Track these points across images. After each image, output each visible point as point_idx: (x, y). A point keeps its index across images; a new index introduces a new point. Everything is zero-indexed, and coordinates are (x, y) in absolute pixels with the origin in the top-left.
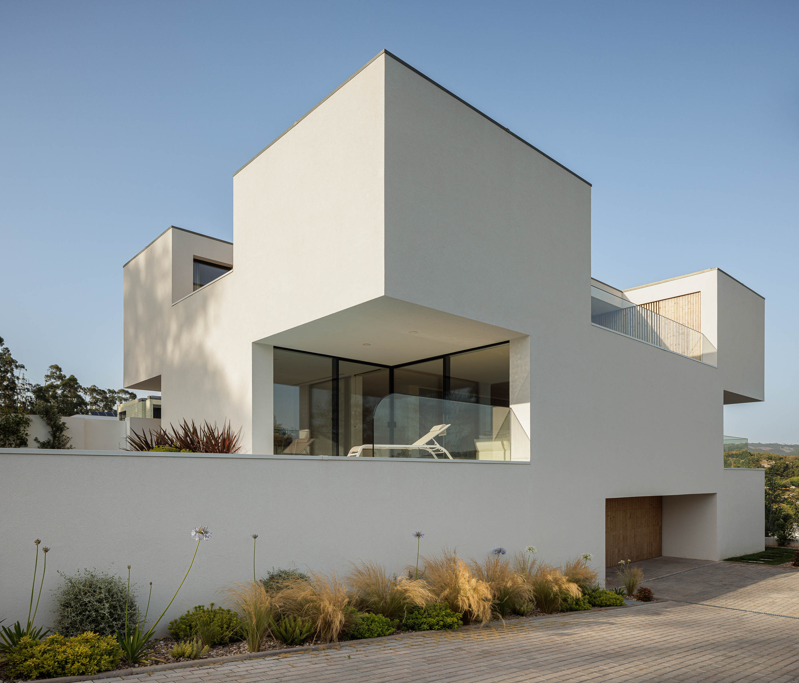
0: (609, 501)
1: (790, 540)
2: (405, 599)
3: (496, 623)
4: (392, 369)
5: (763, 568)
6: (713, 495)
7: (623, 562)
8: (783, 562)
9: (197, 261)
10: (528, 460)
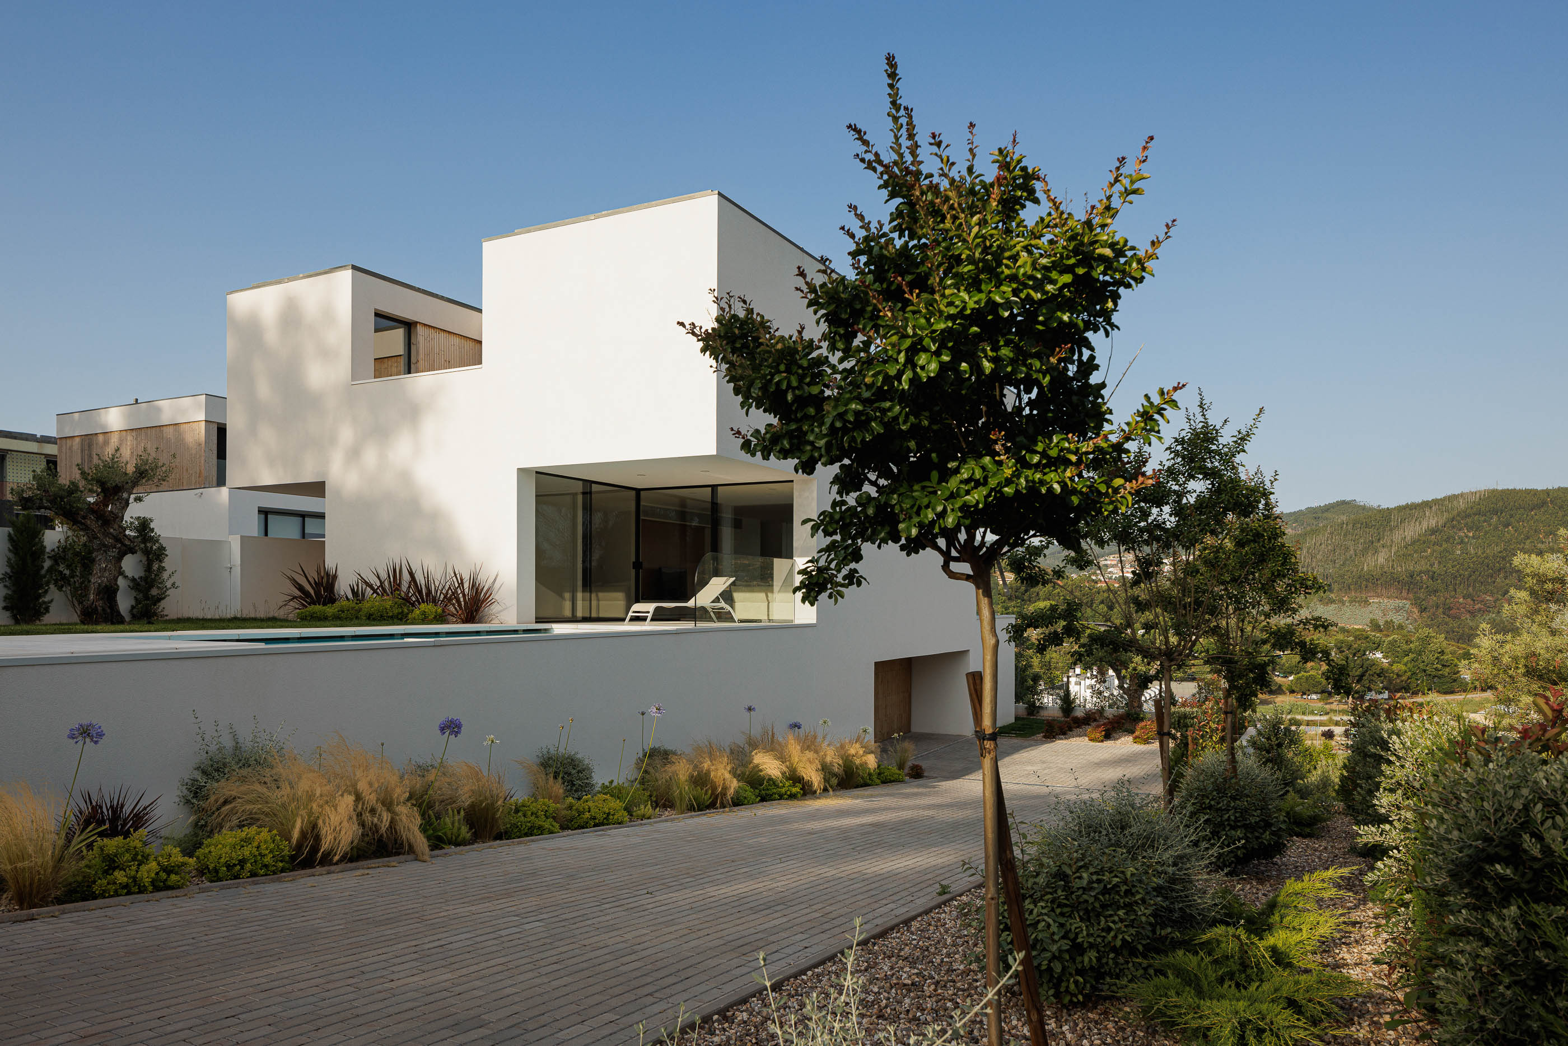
0: (878, 665)
1: (1039, 707)
2: (761, 771)
3: (826, 794)
4: (638, 491)
5: (1016, 741)
6: (965, 652)
7: (896, 735)
8: (1033, 734)
9: (378, 315)
10: (815, 622)
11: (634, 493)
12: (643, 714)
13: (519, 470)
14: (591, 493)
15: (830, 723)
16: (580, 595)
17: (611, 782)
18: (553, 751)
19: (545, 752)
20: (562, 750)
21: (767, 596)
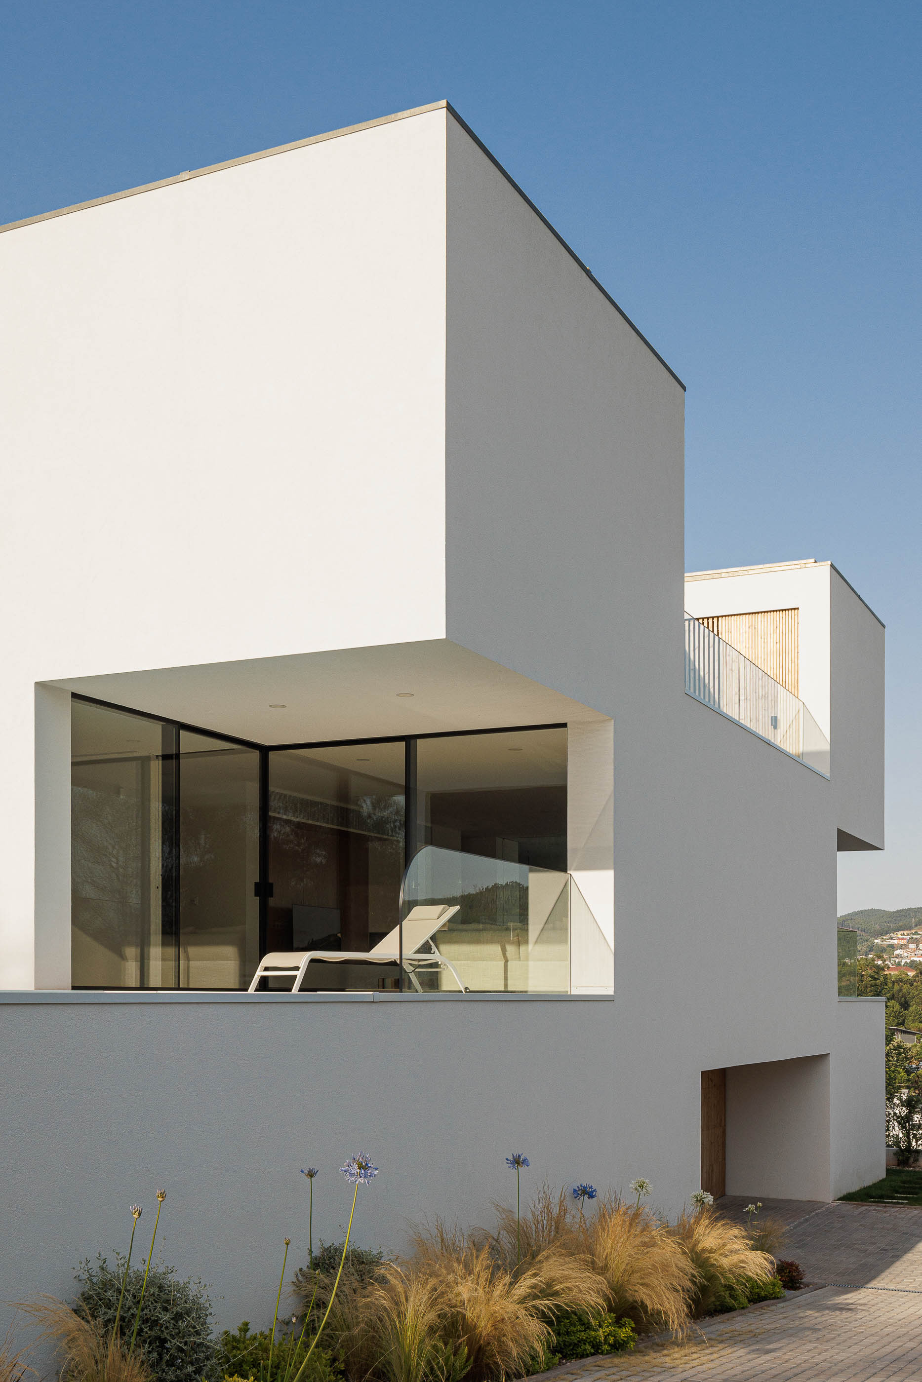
0: (704, 1077)
4: (264, 751)
10: (610, 991)
11: (256, 755)
12: (311, 1174)
13: (38, 685)
14: (178, 756)
15: (650, 1188)
16: (156, 952)
17: (245, 1328)
18: (113, 1266)
19: (96, 1270)
20: (137, 1266)
21: (504, 951)
